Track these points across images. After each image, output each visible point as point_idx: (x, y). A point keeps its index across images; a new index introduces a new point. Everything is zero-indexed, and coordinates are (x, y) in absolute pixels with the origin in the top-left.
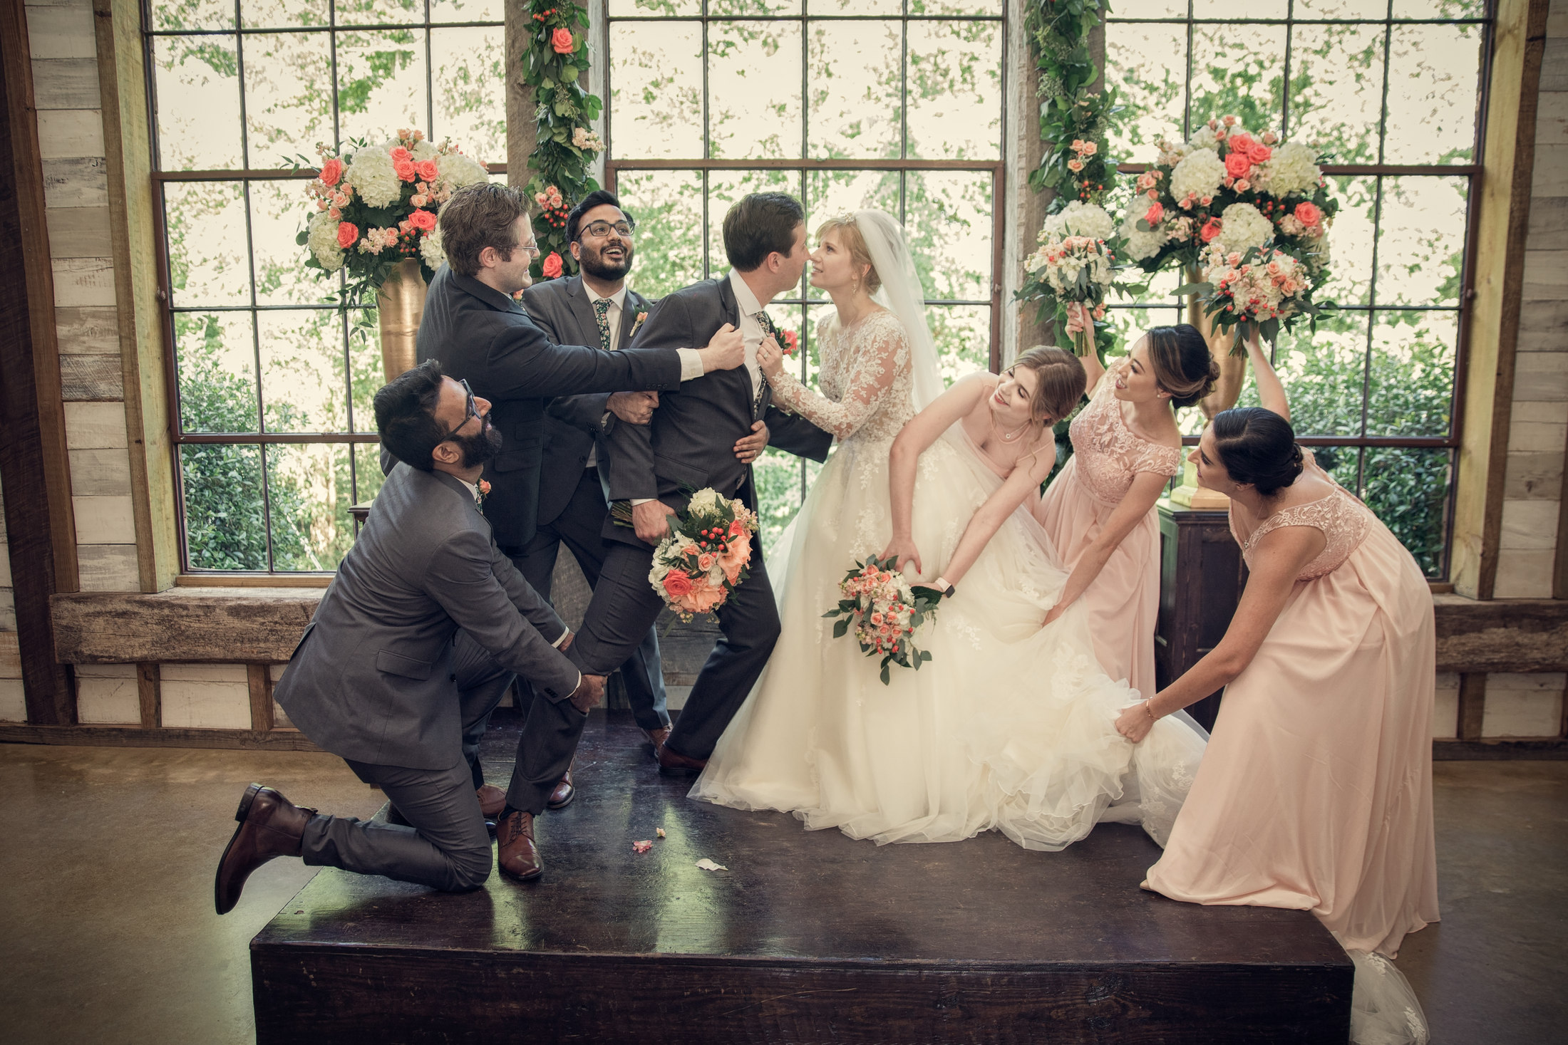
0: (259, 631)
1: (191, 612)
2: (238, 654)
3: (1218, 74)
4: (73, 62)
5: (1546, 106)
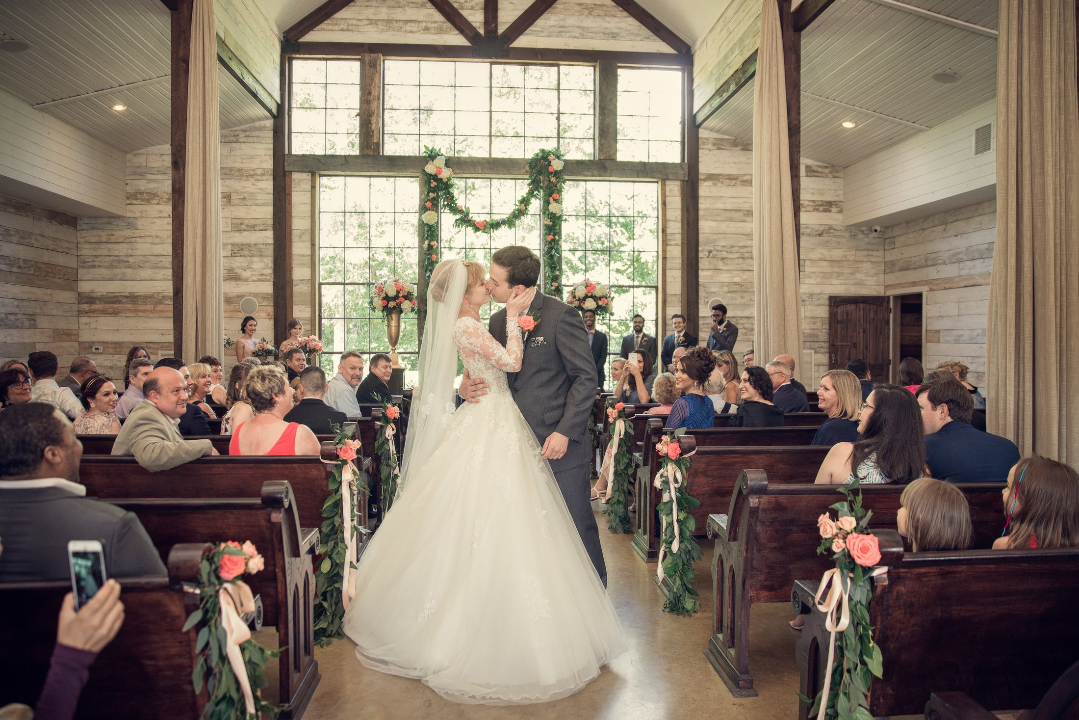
4: (303, 256)
5: (668, 273)
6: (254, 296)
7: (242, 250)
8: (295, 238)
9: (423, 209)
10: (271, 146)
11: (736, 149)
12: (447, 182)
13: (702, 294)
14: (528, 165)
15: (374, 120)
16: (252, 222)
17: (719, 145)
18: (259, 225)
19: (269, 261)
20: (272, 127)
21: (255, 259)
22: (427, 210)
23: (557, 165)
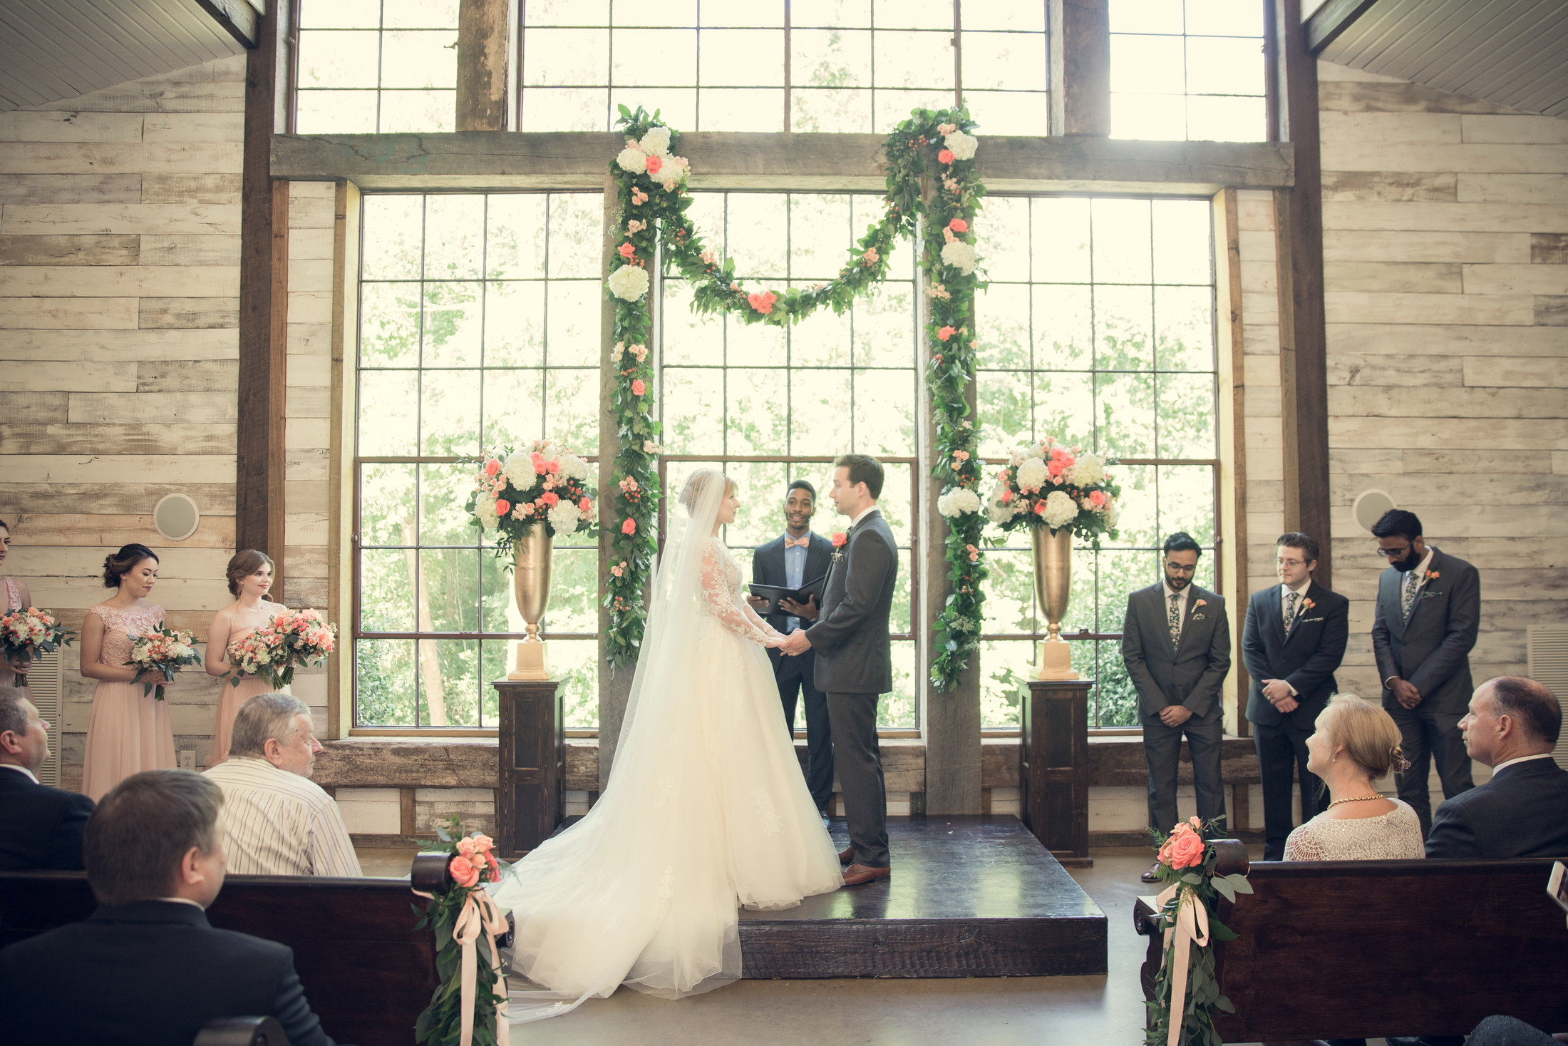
0: (413, 765)
1: (365, 753)
2: (396, 781)
3: (1112, 340)
4: (313, 389)
5: (1250, 426)
6: (189, 493)
7: (163, 376)
8: (293, 346)
9: (614, 261)
10: (241, 119)
11: (1413, 108)
12: (675, 192)
13: (1337, 479)
14: (884, 151)
15: (491, 45)
16: (190, 306)
17: (1368, 99)
18: (205, 314)
19: (228, 404)
20: (244, 74)
21: (195, 398)
22: (623, 263)
23: (960, 147)
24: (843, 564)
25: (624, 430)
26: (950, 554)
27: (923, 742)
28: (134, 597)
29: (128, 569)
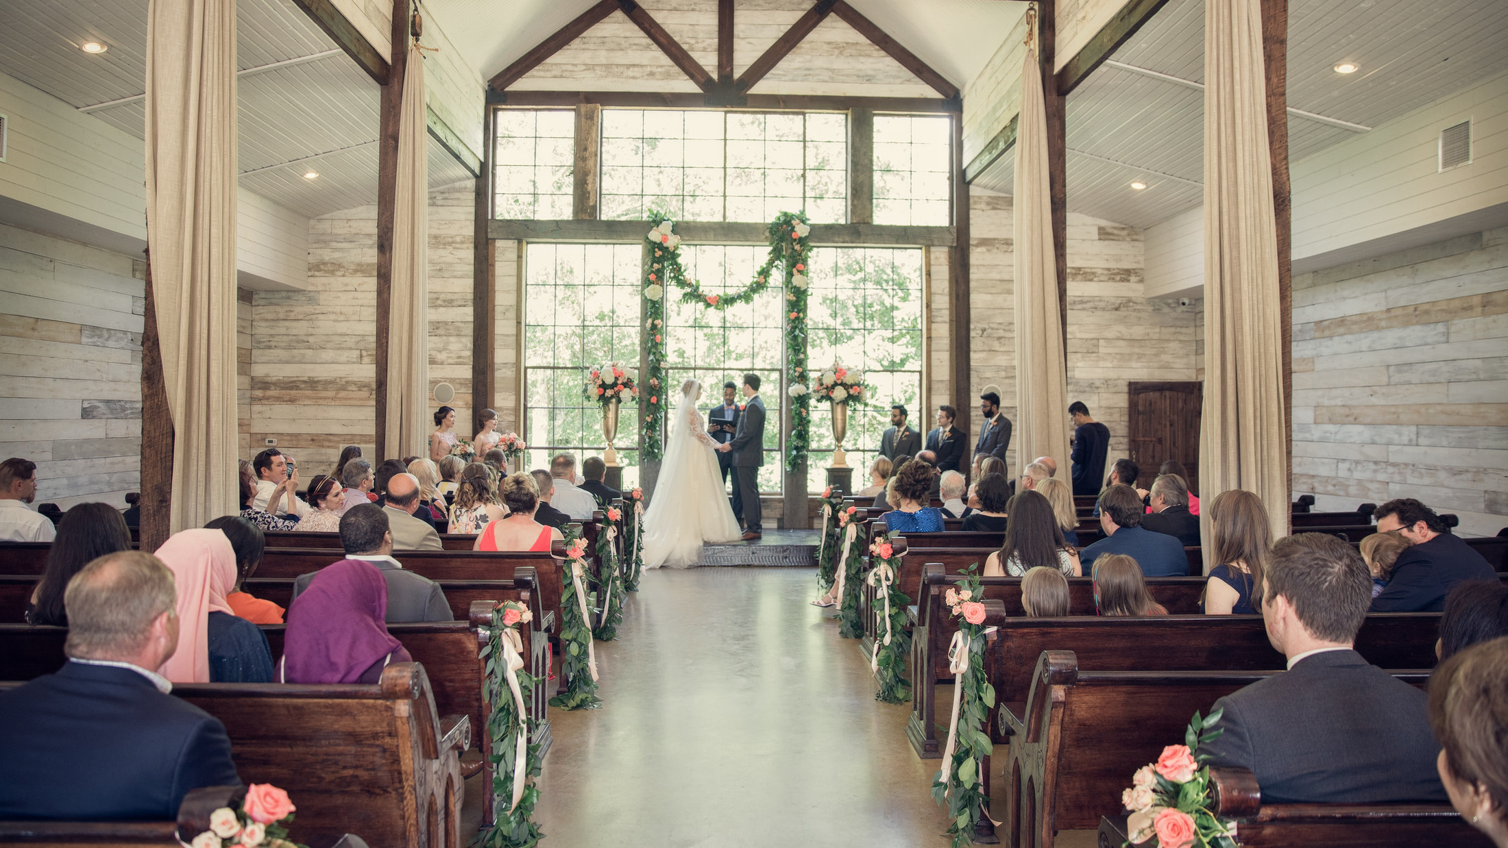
4: (508, 335)
5: (934, 355)
6: (450, 382)
7: (440, 328)
8: (498, 315)
9: (647, 282)
10: (473, 210)
12: (674, 251)
13: (974, 379)
14: (768, 230)
15: (590, 180)
16: (449, 297)
17: (994, 204)
18: (457, 300)
19: (468, 342)
20: (473, 189)
21: (452, 339)
22: (650, 283)
23: (801, 231)
24: (743, 416)
25: (651, 357)
26: (793, 413)
27: (783, 497)
28: (448, 427)
29: (445, 417)
